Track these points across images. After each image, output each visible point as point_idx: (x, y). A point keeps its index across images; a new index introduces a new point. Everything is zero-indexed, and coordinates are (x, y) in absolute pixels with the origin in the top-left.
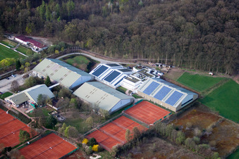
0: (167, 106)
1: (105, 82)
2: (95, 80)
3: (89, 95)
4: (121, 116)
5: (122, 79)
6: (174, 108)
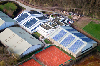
0: (70, 52)
1: (25, 28)
2: (17, 25)
3: (9, 39)
4: (31, 59)
5: (38, 26)
6: (75, 54)
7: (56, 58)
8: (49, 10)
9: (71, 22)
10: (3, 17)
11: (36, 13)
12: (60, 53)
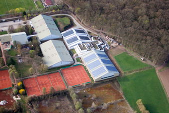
3: (47, 50)
5: (77, 44)
7: (78, 77)
8: (95, 31)
9: (107, 48)
10: (53, 29)
11: (83, 32)
12: (84, 74)
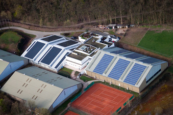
0: (127, 86)
1: (43, 65)
2: (29, 65)
5: (64, 57)
7: (107, 100)
8: (75, 28)
12: (112, 92)
